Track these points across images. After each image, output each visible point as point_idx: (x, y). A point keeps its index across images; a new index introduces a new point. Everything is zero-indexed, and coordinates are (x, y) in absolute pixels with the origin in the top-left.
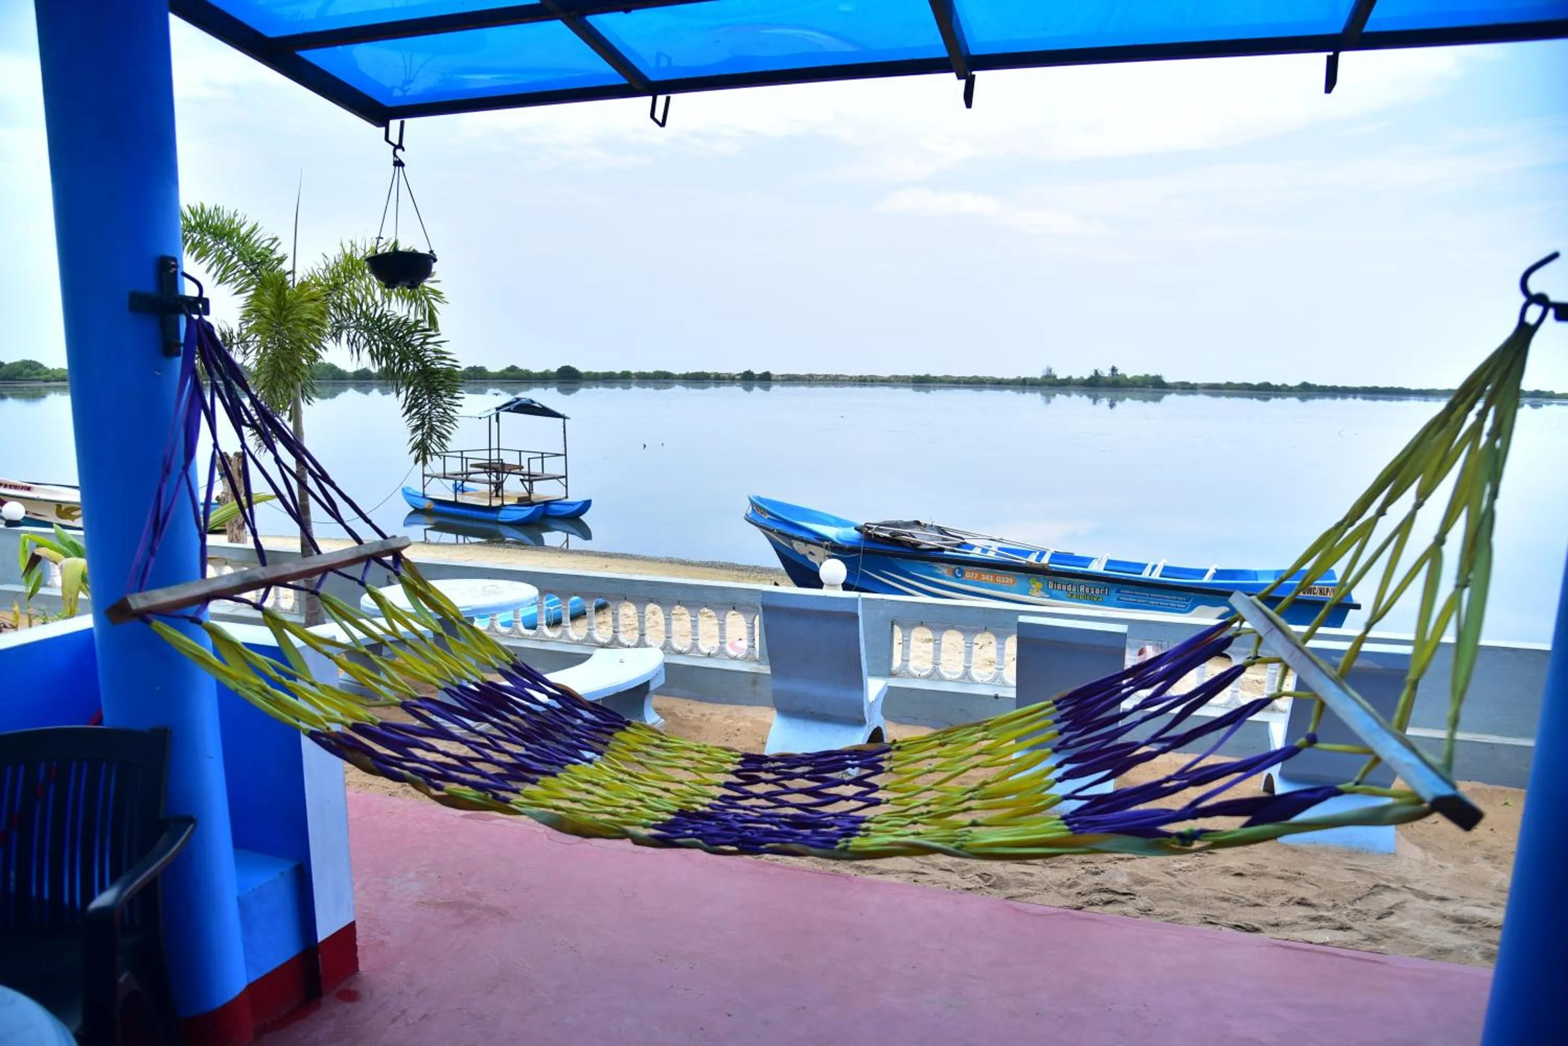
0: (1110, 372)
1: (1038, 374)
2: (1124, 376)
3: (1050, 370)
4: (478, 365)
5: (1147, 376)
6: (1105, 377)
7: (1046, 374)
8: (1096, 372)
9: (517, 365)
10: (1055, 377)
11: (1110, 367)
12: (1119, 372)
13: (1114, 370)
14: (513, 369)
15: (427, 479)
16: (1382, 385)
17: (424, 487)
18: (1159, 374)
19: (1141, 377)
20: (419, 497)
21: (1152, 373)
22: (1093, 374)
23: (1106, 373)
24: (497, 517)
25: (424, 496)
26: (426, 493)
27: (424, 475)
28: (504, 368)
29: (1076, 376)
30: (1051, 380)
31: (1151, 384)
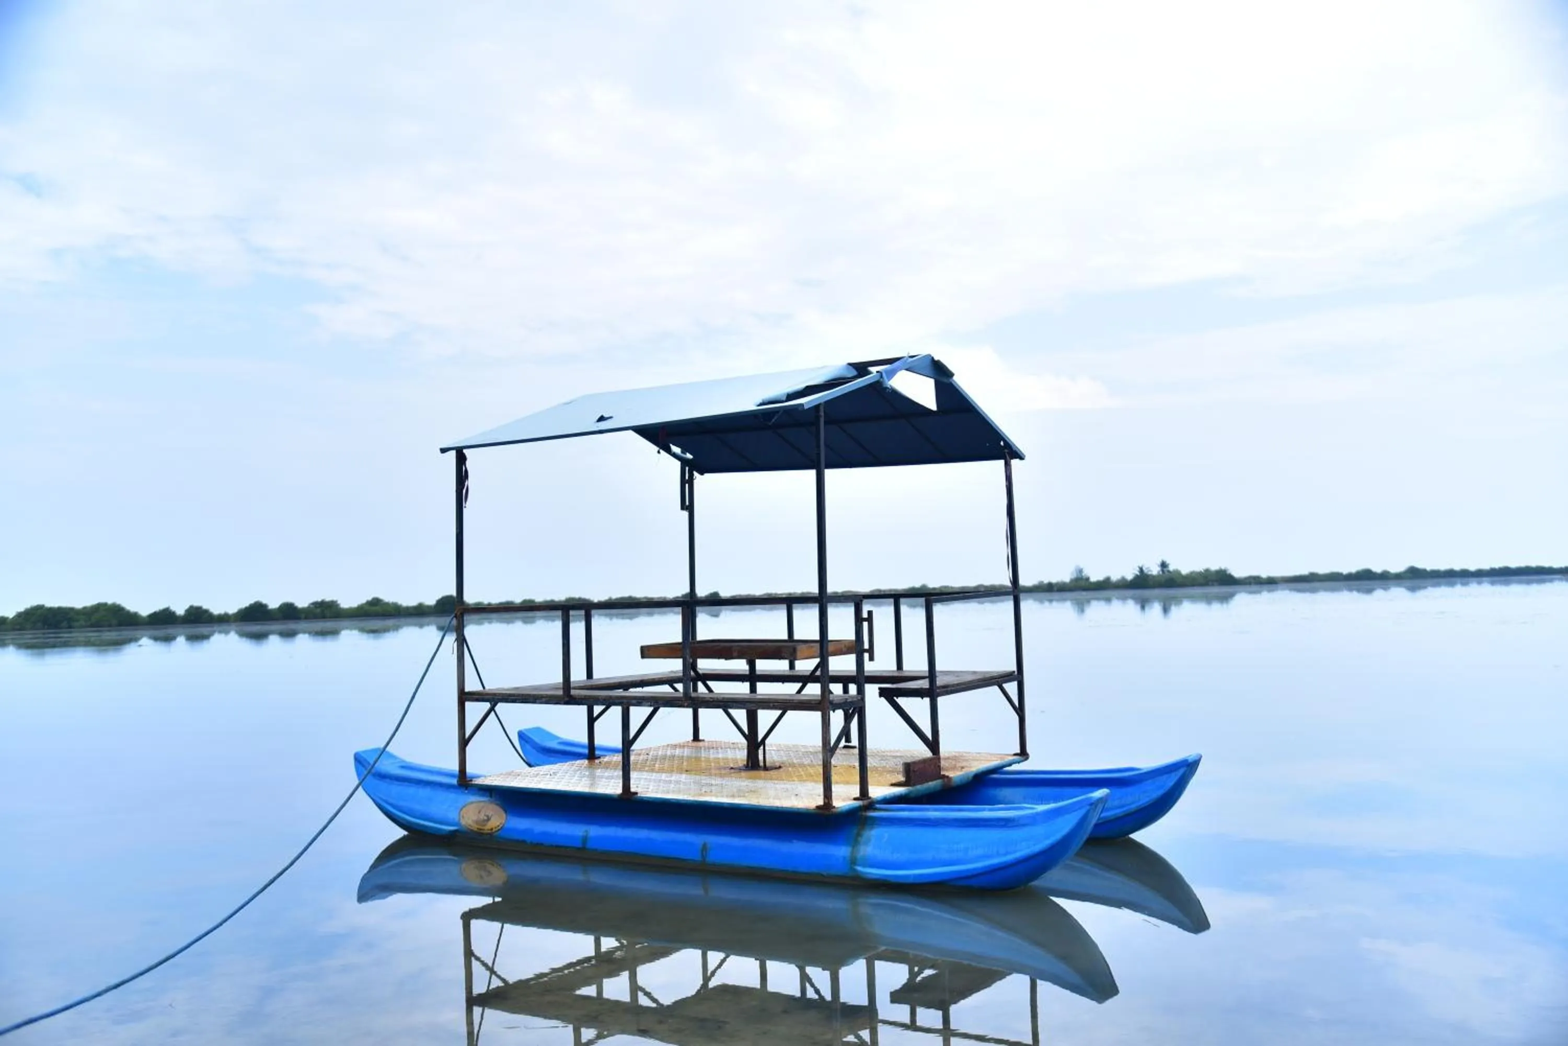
0: (1159, 569)
1: (1066, 577)
2: (1178, 573)
3: (1081, 571)
4: (328, 599)
5: (1207, 570)
6: (1153, 577)
7: (1074, 576)
8: (1141, 570)
9: (381, 597)
10: (1088, 579)
11: (1159, 562)
12: (1171, 568)
13: (1164, 565)
14: (376, 602)
15: (475, 710)
16: (1513, 564)
17: (464, 742)
18: (1223, 568)
19: (1200, 573)
20: (449, 787)
21: (1214, 567)
22: (1138, 574)
23: (1155, 570)
24: (854, 861)
25: (464, 781)
26: (470, 770)
27: (464, 697)
28: (364, 601)
29: (1115, 578)
30: (1083, 583)
31: (1216, 581)
